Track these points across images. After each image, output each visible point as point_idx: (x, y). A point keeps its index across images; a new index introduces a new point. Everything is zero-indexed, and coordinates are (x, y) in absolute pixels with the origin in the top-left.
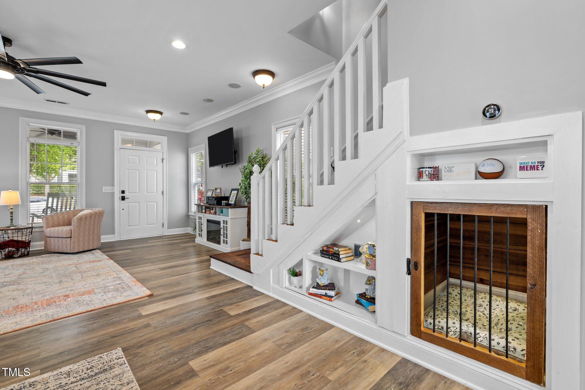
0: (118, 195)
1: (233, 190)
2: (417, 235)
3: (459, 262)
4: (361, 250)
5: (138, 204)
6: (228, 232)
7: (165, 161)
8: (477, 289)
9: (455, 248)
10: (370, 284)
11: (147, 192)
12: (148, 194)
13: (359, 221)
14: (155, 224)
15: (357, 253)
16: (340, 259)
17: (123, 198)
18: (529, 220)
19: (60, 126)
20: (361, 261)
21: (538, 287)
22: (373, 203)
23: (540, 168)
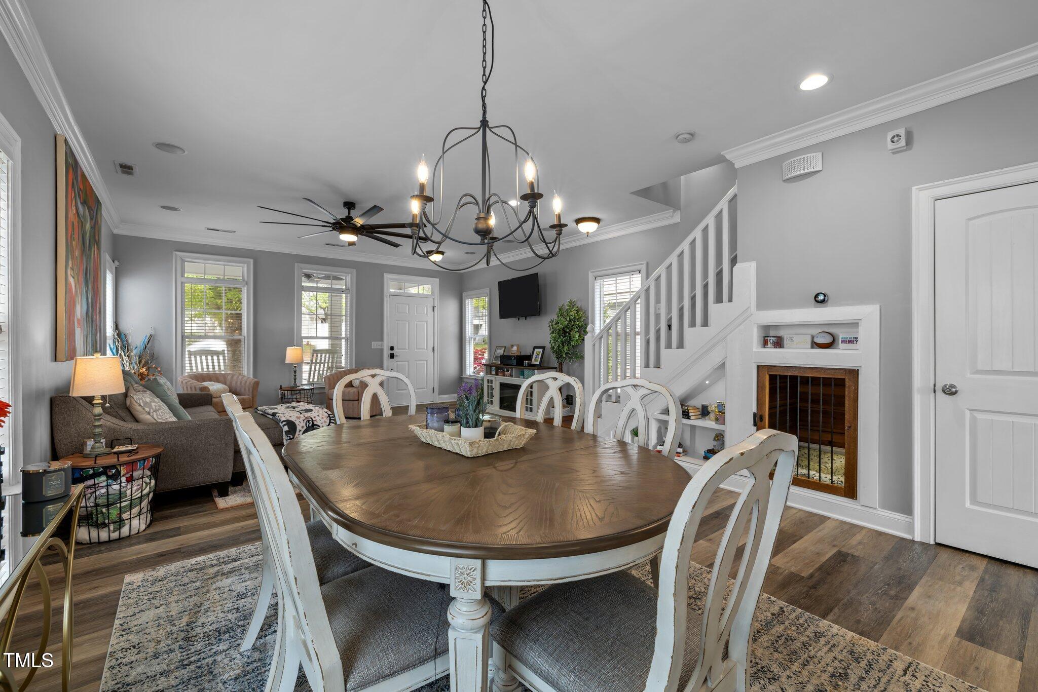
0: (387, 352)
1: (535, 348)
2: (762, 393)
3: (808, 426)
4: (709, 409)
5: (407, 363)
6: (533, 398)
7: (436, 309)
8: (822, 450)
9: (804, 411)
10: (718, 440)
11: (417, 349)
12: (418, 350)
13: (707, 382)
14: (424, 388)
15: (705, 412)
16: (690, 416)
17: (392, 356)
18: (847, 380)
19: (329, 271)
20: (710, 419)
21: (852, 428)
22: (723, 365)
23: (855, 342)
